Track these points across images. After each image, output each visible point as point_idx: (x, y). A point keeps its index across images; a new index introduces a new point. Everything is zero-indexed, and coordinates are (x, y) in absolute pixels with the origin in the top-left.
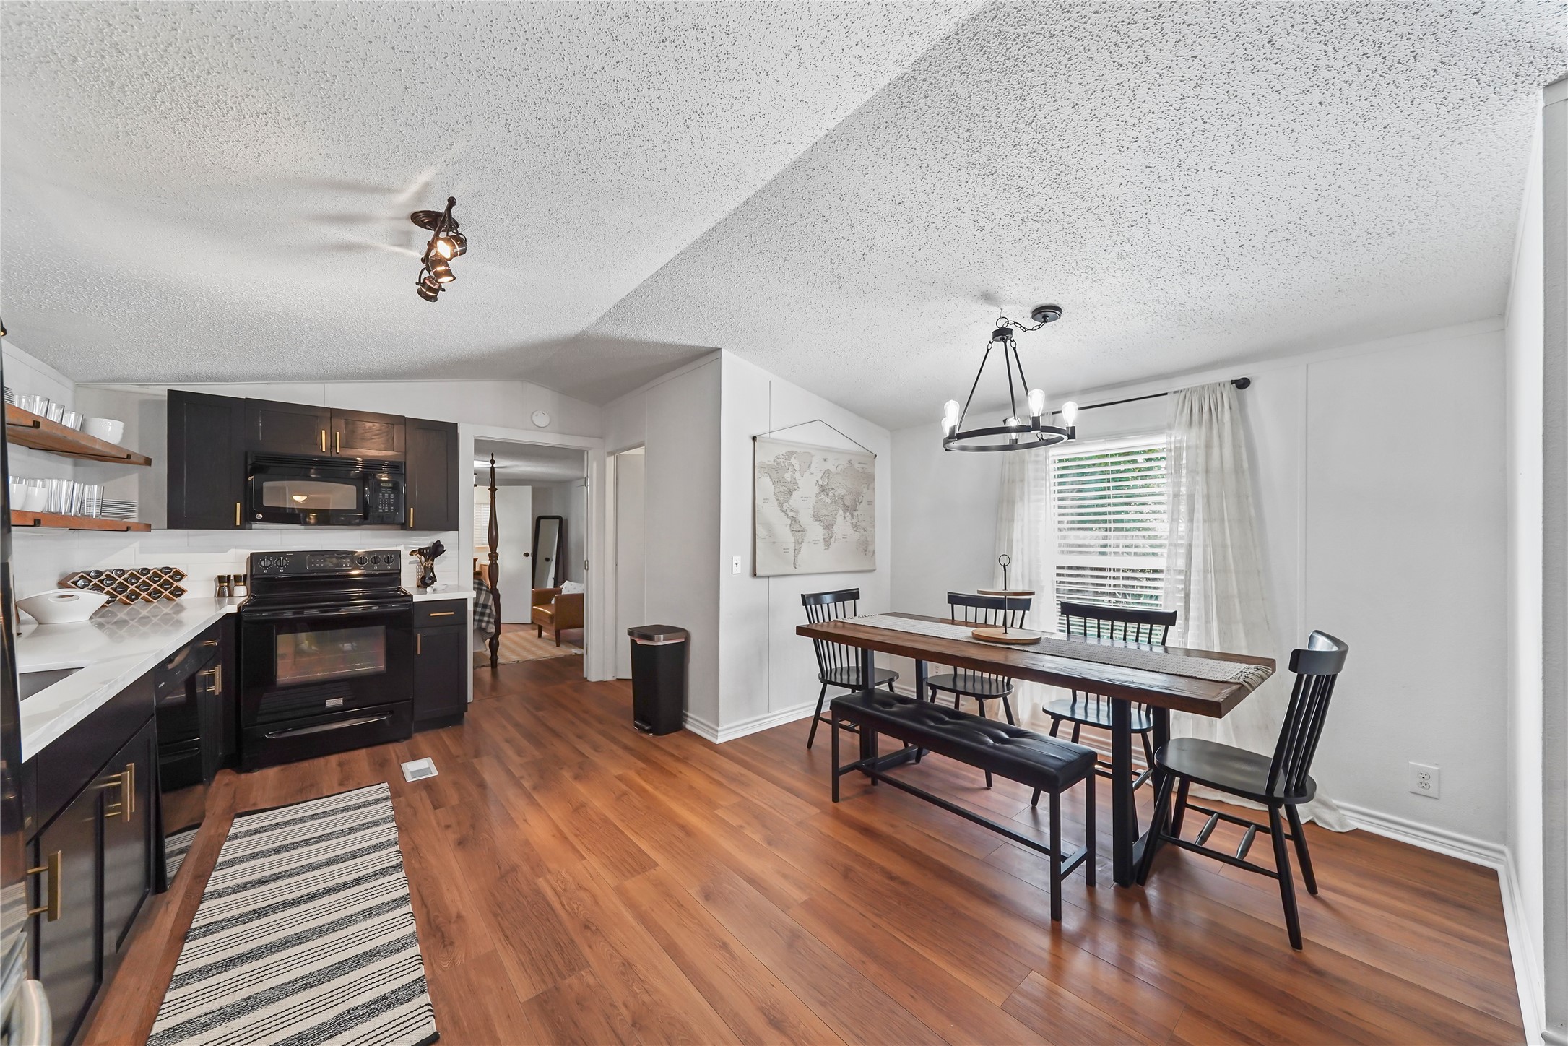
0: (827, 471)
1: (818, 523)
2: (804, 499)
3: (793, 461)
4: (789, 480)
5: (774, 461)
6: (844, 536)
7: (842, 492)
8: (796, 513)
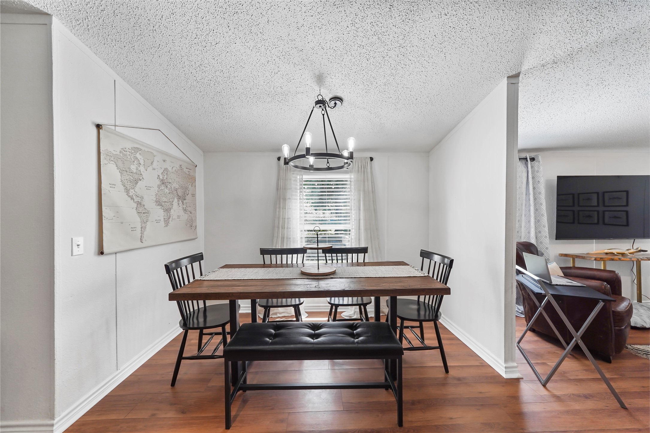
0: (166, 169)
1: (160, 207)
2: (148, 188)
3: (138, 155)
4: (135, 171)
5: (120, 152)
6: (178, 217)
7: (175, 185)
8: (142, 198)
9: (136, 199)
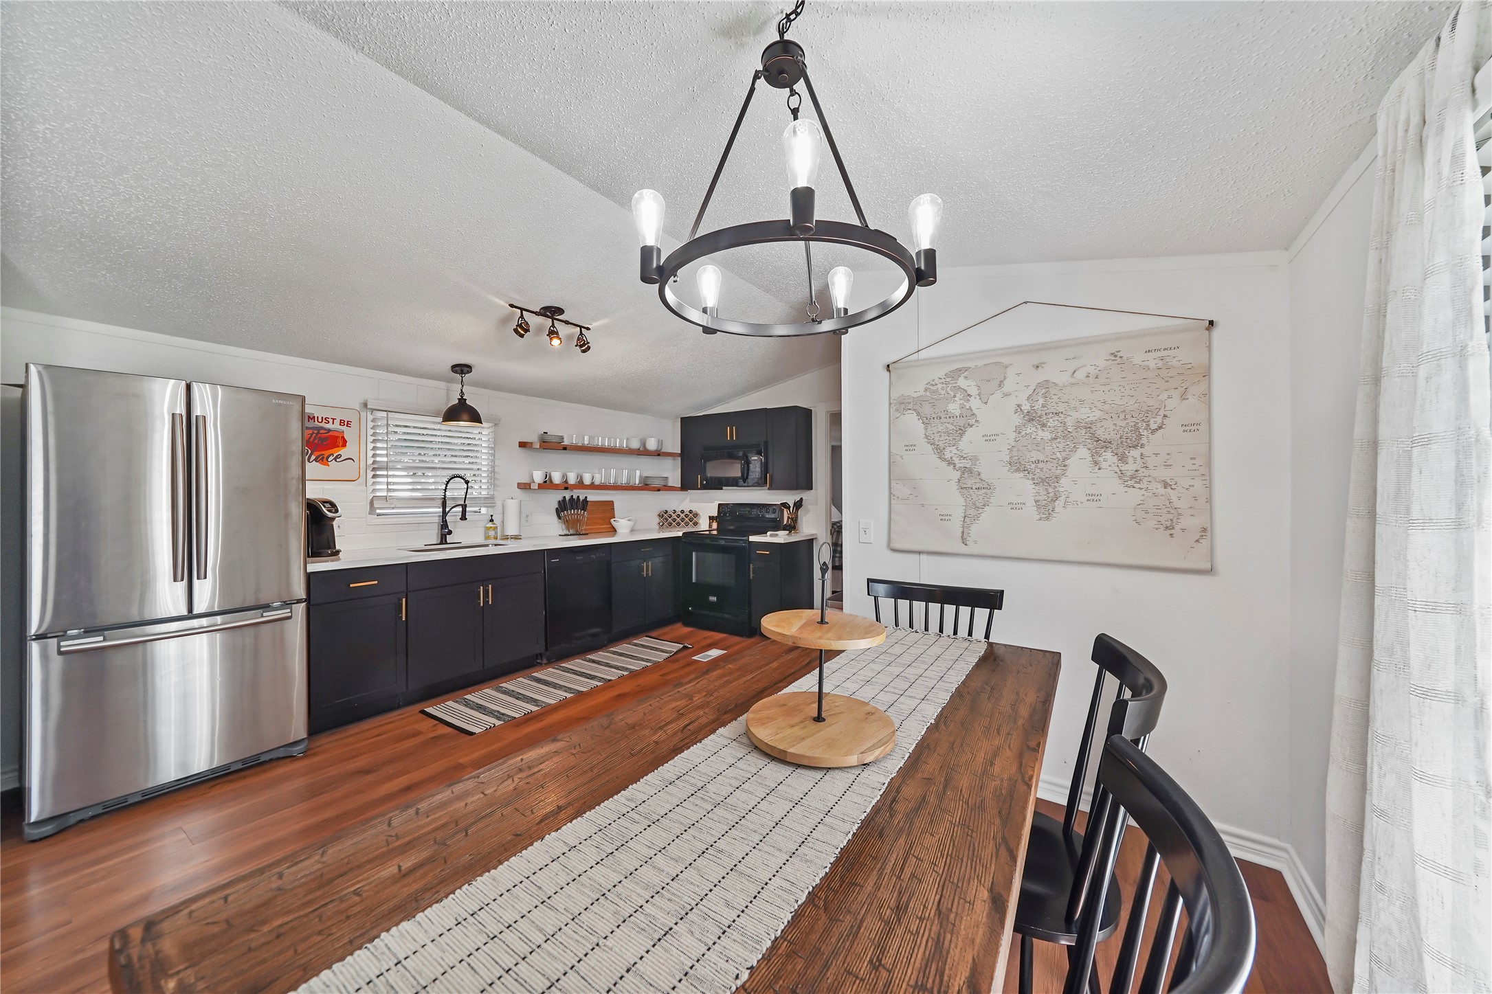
0: (1042, 385)
1: (1022, 475)
2: (989, 438)
4: (957, 413)
5: (926, 390)
6: (1093, 497)
7: (1085, 414)
8: (975, 459)
9: (960, 463)
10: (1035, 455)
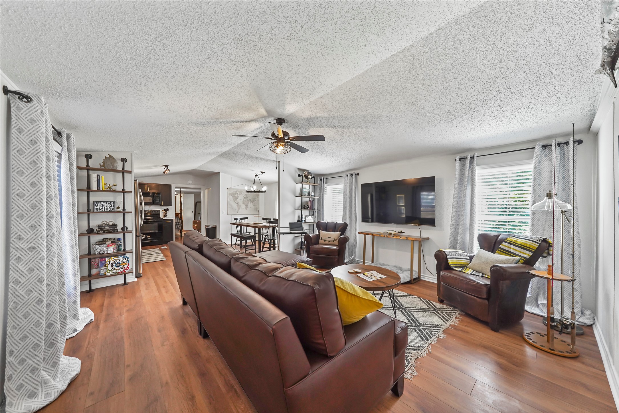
1: (244, 204)
2: (240, 200)
3: (237, 192)
4: (237, 196)
5: (233, 193)
6: (251, 207)
7: (250, 198)
8: (238, 202)
9: (237, 203)
10: (245, 202)
